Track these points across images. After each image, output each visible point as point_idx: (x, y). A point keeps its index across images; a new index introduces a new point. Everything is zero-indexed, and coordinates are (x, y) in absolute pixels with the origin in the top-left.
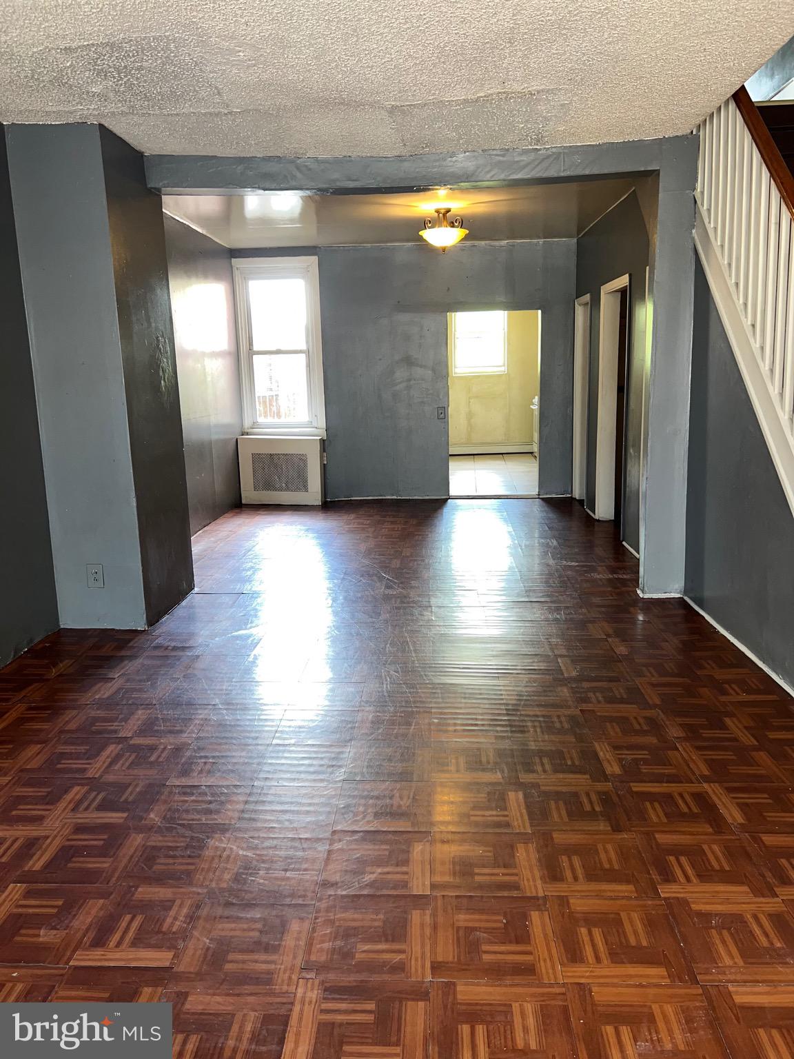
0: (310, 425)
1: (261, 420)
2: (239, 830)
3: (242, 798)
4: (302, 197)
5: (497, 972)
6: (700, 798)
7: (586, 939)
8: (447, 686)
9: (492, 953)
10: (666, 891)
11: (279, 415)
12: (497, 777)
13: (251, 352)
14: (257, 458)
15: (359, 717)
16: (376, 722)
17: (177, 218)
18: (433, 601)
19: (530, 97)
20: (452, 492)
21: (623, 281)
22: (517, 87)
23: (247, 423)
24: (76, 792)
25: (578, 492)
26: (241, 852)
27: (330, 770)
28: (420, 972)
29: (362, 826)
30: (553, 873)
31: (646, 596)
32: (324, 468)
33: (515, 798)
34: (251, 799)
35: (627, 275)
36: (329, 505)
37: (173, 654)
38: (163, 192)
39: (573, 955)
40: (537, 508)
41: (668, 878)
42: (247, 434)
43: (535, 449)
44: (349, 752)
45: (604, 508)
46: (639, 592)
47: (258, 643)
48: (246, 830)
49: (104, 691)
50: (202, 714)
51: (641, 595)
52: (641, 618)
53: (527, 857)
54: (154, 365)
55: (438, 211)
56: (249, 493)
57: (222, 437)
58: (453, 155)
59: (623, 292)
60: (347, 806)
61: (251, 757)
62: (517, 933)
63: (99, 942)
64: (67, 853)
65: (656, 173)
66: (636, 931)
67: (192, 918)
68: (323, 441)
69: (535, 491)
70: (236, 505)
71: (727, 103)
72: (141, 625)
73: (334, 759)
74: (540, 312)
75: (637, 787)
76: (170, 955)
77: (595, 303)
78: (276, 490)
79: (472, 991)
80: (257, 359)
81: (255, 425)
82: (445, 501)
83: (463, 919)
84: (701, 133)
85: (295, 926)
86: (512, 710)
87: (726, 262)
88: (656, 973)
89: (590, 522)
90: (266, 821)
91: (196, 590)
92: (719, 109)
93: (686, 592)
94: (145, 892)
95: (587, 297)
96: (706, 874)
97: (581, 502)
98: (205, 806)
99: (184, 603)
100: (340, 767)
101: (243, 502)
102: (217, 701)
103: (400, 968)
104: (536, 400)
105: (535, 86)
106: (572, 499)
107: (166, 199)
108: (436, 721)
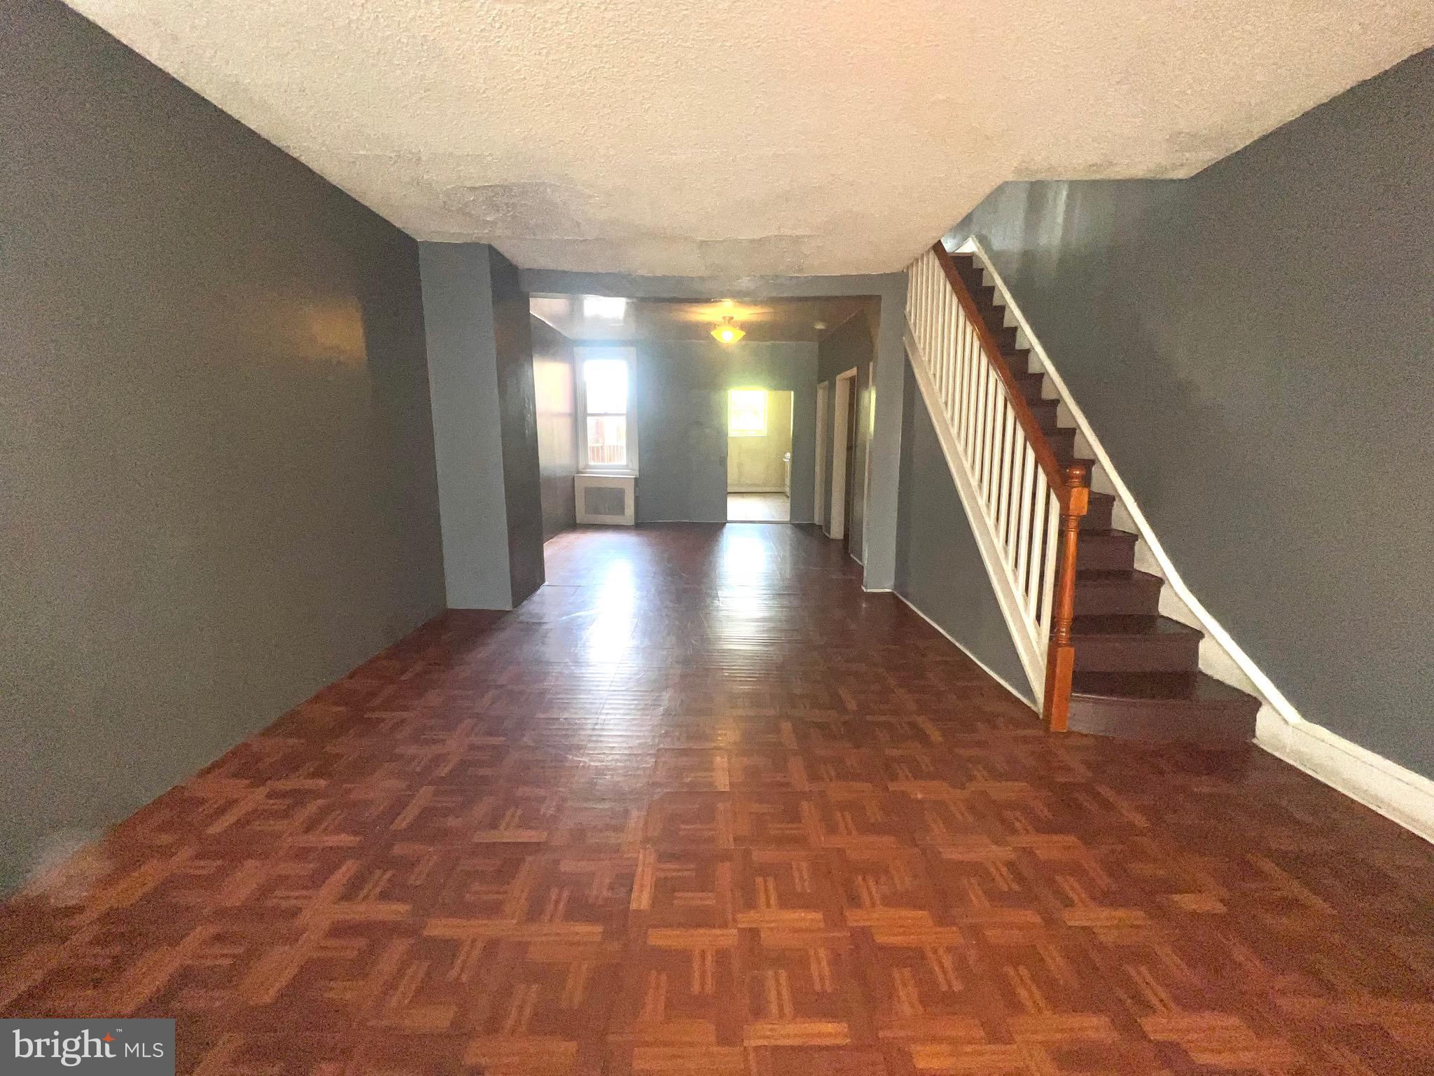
0: (627, 467)
1: (592, 463)
2: (590, 749)
3: (590, 727)
4: (627, 303)
5: (780, 841)
6: (913, 725)
7: (840, 819)
8: (733, 651)
9: (774, 829)
10: (892, 787)
11: (603, 460)
12: (772, 712)
13: (585, 414)
14: (588, 491)
15: (672, 671)
16: (683, 676)
17: (536, 316)
18: (720, 593)
19: (797, 240)
20: (729, 519)
21: (853, 372)
22: (788, 232)
23: (581, 465)
24: (468, 722)
25: (817, 520)
26: (592, 764)
27: (652, 708)
28: (726, 842)
29: (677, 745)
30: (814, 777)
31: (869, 591)
32: (637, 499)
33: (787, 726)
34: (597, 727)
35: (856, 368)
36: (639, 526)
37: (532, 628)
38: (530, 295)
39: (832, 830)
40: (789, 531)
41: (894, 778)
42: (582, 473)
43: (787, 490)
44: (666, 696)
45: (837, 531)
46: (863, 588)
47: (594, 621)
48: (595, 748)
49: (483, 653)
50: (557, 669)
51: (865, 591)
52: (864, 605)
53: (796, 767)
54: (522, 418)
55: (724, 318)
56: (581, 515)
57: (564, 474)
58: (739, 278)
59: (852, 380)
60: (666, 732)
61: (595, 699)
62: (793, 816)
63: (494, 826)
64: (464, 764)
65: (879, 298)
66: (874, 814)
67: (559, 809)
68: (636, 479)
69: (787, 519)
70: (572, 525)
71: (928, 252)
72: (508, 608)
73: (655, 700)
74: (792, 393)
75: (869, 718)
76: (546, 834)
77: (832, 387)
78: (601, 514)
79: (760, 855)
80: (589, 419)
81: (587, 466)
82: (723, 525)
83: (755, 807)
84: (910, 271)
85: (635, 813)
86: (781, 667)
87: (927, 359)
88: (888, 840)
89: (826, 541)
90: (609, 742)
91: (546, 583)
92: (923, 255)
93: (896, 587)
94: (522, 791)
95: (826, 383)
96: (918, 774)
97: (820, 527)
98: (564, 732)
99: (538, 592)
100: (660, 705)
101: (578, 522)
102: (568, 660)
103: (711, 840)
104: (788, 455)
105: (800, 232)
106: (813, 525)
107: (532, 302)
108: (726, 674)
